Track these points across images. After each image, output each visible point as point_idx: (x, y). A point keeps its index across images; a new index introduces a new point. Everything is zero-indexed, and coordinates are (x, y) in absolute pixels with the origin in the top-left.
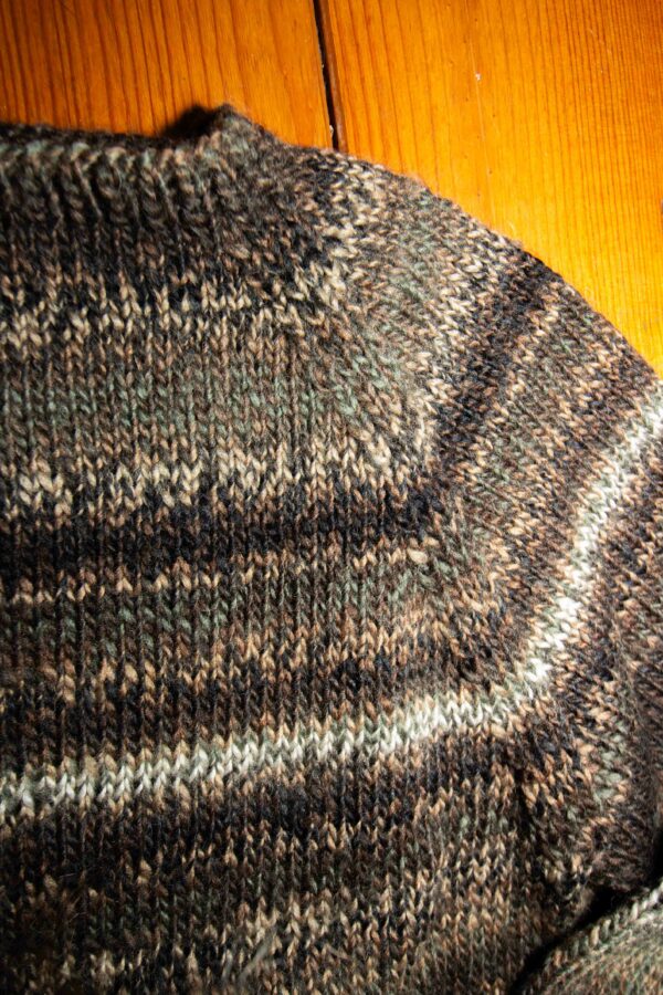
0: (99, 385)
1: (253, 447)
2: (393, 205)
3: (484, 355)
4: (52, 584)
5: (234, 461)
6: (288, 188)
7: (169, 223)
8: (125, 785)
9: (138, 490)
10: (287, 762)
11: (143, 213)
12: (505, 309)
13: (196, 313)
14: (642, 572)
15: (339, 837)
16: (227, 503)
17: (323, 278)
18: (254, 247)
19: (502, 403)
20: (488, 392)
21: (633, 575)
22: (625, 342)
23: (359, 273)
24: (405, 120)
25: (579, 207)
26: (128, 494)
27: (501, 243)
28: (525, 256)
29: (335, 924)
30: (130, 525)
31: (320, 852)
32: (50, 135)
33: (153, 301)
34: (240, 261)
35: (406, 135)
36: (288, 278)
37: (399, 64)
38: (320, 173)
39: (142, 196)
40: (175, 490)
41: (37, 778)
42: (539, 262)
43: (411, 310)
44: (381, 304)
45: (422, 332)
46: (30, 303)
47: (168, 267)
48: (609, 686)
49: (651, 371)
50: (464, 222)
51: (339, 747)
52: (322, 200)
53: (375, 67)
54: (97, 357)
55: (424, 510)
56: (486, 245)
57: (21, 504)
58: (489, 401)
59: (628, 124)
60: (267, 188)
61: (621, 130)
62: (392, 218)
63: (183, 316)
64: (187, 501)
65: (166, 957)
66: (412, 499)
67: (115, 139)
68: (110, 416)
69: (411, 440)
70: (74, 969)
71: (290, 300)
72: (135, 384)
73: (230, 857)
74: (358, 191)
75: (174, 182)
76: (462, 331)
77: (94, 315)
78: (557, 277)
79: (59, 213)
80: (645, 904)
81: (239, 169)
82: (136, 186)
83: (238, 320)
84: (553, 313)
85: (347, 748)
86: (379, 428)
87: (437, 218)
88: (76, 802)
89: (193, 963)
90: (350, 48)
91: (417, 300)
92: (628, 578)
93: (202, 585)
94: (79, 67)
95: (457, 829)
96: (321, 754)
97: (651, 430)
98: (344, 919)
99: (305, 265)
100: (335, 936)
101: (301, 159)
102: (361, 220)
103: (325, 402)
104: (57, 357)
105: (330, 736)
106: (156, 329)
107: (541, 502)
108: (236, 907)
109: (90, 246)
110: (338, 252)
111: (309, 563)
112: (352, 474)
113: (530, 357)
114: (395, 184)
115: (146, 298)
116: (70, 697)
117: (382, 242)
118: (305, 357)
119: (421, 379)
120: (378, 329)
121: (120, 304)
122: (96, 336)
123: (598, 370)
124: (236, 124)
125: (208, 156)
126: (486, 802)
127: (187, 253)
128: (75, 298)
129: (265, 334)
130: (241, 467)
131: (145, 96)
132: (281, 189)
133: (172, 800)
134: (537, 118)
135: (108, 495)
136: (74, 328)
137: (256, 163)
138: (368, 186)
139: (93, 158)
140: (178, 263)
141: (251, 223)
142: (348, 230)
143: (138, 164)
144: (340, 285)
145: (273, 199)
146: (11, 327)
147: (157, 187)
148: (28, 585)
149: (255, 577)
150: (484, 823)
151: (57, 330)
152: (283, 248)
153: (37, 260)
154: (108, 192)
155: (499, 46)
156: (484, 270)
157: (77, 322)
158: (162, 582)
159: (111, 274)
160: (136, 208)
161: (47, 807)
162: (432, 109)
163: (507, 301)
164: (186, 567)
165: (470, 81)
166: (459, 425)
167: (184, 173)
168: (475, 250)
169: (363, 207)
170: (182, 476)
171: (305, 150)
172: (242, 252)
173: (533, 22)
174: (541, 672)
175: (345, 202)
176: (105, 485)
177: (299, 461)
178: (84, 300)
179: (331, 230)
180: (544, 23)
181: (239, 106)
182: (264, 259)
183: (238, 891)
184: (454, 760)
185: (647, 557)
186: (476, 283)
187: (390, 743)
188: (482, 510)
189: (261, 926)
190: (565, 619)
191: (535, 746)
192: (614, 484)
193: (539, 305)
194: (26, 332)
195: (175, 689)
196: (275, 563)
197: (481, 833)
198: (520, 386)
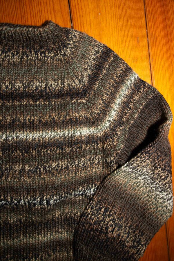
0: (28, 68)
1: (55, 80)
2: (80, 38)
3: (98, 66)
4: (19, 101)
5: (51, 82)
6: (61, 35)
7: (40, 41)
8: (31, 137)
9: (34, 87)
10: (60, 136)
11: (35, 39)
12: (103, 57)
13: (45, 56)
14: (130, 109)
15: (68, 149)
16: (50, 90)
17: (66, 50)
18: (55, 45)
19: (101, 74)
20: (99, 72)
21: (128, 109)
22: (127, 64)
23: (73, 50)
24: (85, 22)
25: (120, 39)
26: (33, 87)
27: (102, 45)
28: (107, 47)
29: (67, 166)
30: (32, 92)
31: (65, 153)
32: (20, 26)
33: (37, 54)
34: (52, 48)
35: (85, 25)
36: (60, 50)
37: (84, 12)
38: (67, 32)
39: (35, 36)
40: (41, 87)
41: (16, 134)
42: (109, 48)
43: (83, 56)
44: (77, 55)
45: (86, 61)
46: (17, 54)
47: (40, 48)
48: (121, 128)
49: (132, 70)
50: (95, 41)
51: (69, 134)
52: (67, 37)
53: (79, 13)
54: (28, 64)
55: (85, 93)
56: (99, 45)
57: (15, 88)
58: (99, 74)
59: (131, 22)
60: (57, 35)
61: (129, 24)
62: (80, 40)
63: (42, 57)
64: (43, 89)
65: (37, 168)
66: (83, 91)
67: (31, 27)
68: (30, 74)
69: (82, 80)
70: (22, 167)
71: (61, 54)
72: (34, 68)
73: (49, 152)
74: (73, 35)
75: (40, 34)
76: (94, 61)
77: (27, 56)
78: (113, 51)
79: (22, 39)
80: (124, 166)
81: (52, 31)
82: (34, 34)
83: (52, 58)
84: (112, 58)
85: (70, 134)
86: (77, 78)
87: (90, 40)
88: (23, 139)
89: (42, 169)
90: (75, 9)
91: (84, 55)
92: (127, 110)
93: (45, 104)
94: (26, 14)
95: (91, 152)
96: (66, 135)
97: (132, 81)
98: (69, 165)
99: (63, 48)
100: (67, 167)
101: (64, 30)
102: (74, 40)
103: (67, 73)
104: (21, 63)
105: (67, 132)
106: (38, 59)
107: (109, 93)
108: (50, 161)
109: (27, 45)
110: (70, 46)
111: (64, 101)
112: (72, 86)
113: (107, 66)
114: (81, 34)
115: (36, 54)
116: (22, 121)
117: (78, 44)
118: (64, 65)
119: (86, 70)
120: (77, 60)
121: (32, 55)
122: (27, 60)
123: (121, 69)
124: (52, 24)
125: (46, 29)
126: (97, 148)
127: (43, 46)
128: (24, 53)
129: (56, 60)
130: (52, 84)
131: (37, 19)
132: (59, 35)
133: (39, 140)
134: (111, 21)
135: (29, 87)
136: (24, 59)
137: (54, 31)
138: (76, 34)
139: (27, 30)
140: (42, 48)
141: (54, 41)
142: (72, 42)
143: (34, 31)
144: (70, 52)
145: (58, 37)
146: (14, 58)
147: (37, 35)
148: (16, 101)
149: (54, 103)
150: (96, 152)
151: (21, 59)
152: (59, 45)
153: (18, 47)
154: (29, 36)
155: (104, 8)
156: (98, 50)
157: (25, 57)
158: (38, 103)
159: (30, 49)
160: (34, 38)
161: (18, 139)
162: (90, 20)
163: (103, 56)
164: (42, 100)
165: (98, 15)
166: (93, 78)
167: (42, 32)
168: (97, 46)
169: (74, 38)
170: (42, 85)
171: (65, 28)
172: (52, 46)
173: (111, 4)
174: (108, 124)
175: (71, 37)
176: (29, 85)
177: (62, 83)
178: (26, 54)
179: (69, 42)
180: (113, 3)
181: (54, 21)
182: (56, 47)
183: (50, 158)
184: (91, 140)
185: (131, 106)
186: (97, 52)
187: (78, 134)
188: (97, 94)
189: (54, 165)
190: (113, 115)
191: (106, 137)
192: (124, 91)
193: (109, 57)
194: (16, 59)
195: (40, 121)
196: (58, 101)
197: (96, 154)
198: (105, 72)
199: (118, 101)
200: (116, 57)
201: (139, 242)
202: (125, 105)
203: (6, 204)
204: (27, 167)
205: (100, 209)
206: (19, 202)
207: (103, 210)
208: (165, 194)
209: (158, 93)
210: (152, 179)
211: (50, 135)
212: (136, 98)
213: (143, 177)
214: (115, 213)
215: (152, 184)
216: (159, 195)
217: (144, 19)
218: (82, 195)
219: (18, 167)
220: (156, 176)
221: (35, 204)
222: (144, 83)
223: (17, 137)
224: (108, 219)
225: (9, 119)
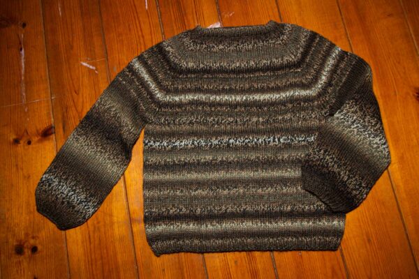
1: (276, 59)
2: (292, 28)
3: (308, 45)
4: (253, 74)
5: (274, 60)
8: (262, 98)
10: (283, 97)
13: (269, 43)
14: (338, 75)
16: (273, 65)
17: (284, 37)
19: (311, 51)
21: (336, 75)
22: (330, 41)
23: (288, 36)
26: (262, 64)
27: (309, 31)
28: (313, 32)
30: (262, 68)
34: (274, 37)
36: (279, 37)
38: (283, 26)
39: (262, 30)
40: (267, 63)
41: (252, 96)
42: (315, 32)
45: (298, 43)
46: (250, 44)
47: (265, 38)
48: (331, 88)
49: (335, 45)
50: (303, 29)
52: (283, 28)
54: (257, 49)
55: (300, 64)
56: (307, 31)
57: (250, 65)
58: (309, 51)
59: (327, 13)
61: (326, 15)
63: (267, 44)
64: (269, 65)
65: (268, 120)
66: (298, 63)
68: (259, 56)
69: (297, 55)
71: (280, 40)
72: (262, 52)
73: (276, 109)
75: (266, 28)
76: (304, 43)
77: (257, 45)
78: (318, 34)
79: (253, 34)
83: (274, 43)
84: (318, 39)
85: (291, 95)
86: (292, 54)
87: (299, 29)
88: (257, 99)
91: (296, 39)
93: (271, 74)
96: (287, 96)
97: (336, 53)
98: (292, 117)
99: (281, 36)
100: (291, 119)
101: (280, 24)
102: (288, 30)
103: (285, 52)
104: (253, 49)
105: (288, 93)
106: (264, 45)
107: (318, 64)
108: (277, 115)
109: (257, 37)
110: (286, 34)
111: (284, 72)
112: (289, 60)
113: (315, 45)
114: (293, 25)
115: (263, 42)
117: (291, 32)
118: (282, 46)
119: (299, 49)
121: (260, 43)
122: (257, 47)
123: (326, 46)
126: (313, 106)
128: (255, 43)
129: (277, 45)
132: (278, 27)
133: (268, 100)
135: (259, 65)
136: (255, 46)
137: (274, 25)
138: (289, 26)
140: (267, 37)
141: (274, 31)
144: (286, 37)
145: (277, 29)
146: (248, 46)
147: (264, 29)
148: (251, 74)
149: (277, 74)
151: (253, 46)
152: (278, 34)
153: (251, 39)
154: (259, 30)
156: (307, 34)
158: (266, 74)
159: (259, 40)
160: (262, 32)
163: (311, 38)
164: (269, 72)
166: (304, 54)
168: (305, 32)
169: (288, 28)
172: (274, 35)
174: (320, 86)
175: (286, 28)
176: (259, 63)
177: (282, 60)
179: (285, 31)
182: (276, 36)
183: (277, 113)
184: (308, 99)
185: (339, 72)
186: (306, 36)
187: (297, 93)
188: (309, 65)
189: (280, 118)
190: (324, 79)
191: (319, 95)
192: (331, 62)
193: (316, 38)
194: (250, 47)
195: (269, 87)
196: (280, 72)
197: (313, 110)
198: (313, 49)
199: (327, 69)
200: (321, 37)
201: (360, 185)
202: (333, 72)
203: (249, 142)
204: (261, 119)
205: (320, 150)
206: (258, 140)
207: (322, 151)
208: (378, 139)
209: (359, 58)
210: (364, 126)
211: (275, 96)
212: (342, 66)
213: (355, 126)
214: (334, 153)
215: (364, 131)
216: (373, 141)
217: (338, 9)
218: (304, 141)
219: (255, 119)
220: (367, 124)
221: (269, 142)
222: (346, 53)
223: (253, 98)
224: (327, 157)
225: (247, 86)
